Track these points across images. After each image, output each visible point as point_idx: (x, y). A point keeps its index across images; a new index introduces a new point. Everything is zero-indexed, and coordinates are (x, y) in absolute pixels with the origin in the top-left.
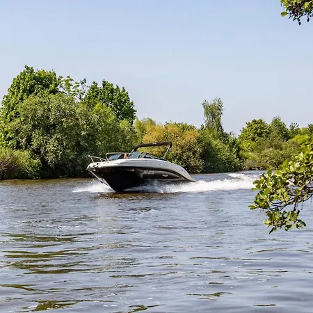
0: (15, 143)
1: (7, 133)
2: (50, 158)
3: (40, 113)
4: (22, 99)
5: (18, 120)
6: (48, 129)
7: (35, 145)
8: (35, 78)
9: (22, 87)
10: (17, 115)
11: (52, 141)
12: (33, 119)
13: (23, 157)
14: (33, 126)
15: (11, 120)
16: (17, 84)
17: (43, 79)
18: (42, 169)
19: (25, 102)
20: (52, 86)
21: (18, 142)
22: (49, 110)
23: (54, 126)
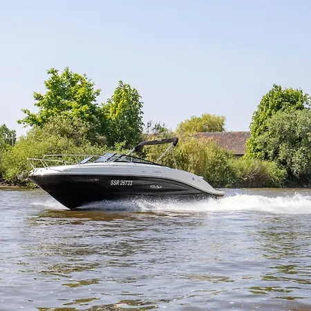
0: (263, 154)
1: (256, 145)
2: (296, 169)
3: (286, 127)
4: (270, 115)
5: (266, 134)
6: (295, 142)
7: (281, 156)
8: (282, 96)
9: (271, 104)
10: (266, 129)
11: (298, 153)
12: (280, 133)
13: (271, 167)
14: (281, 138)
15: (260, 133)
16: (266, 101)
17: (289, 96)
18: (288, 178)
19: (273, 117)
20: (299, 103)
21: (266, 154)
22: (296, 125)
23: (300, 139)
